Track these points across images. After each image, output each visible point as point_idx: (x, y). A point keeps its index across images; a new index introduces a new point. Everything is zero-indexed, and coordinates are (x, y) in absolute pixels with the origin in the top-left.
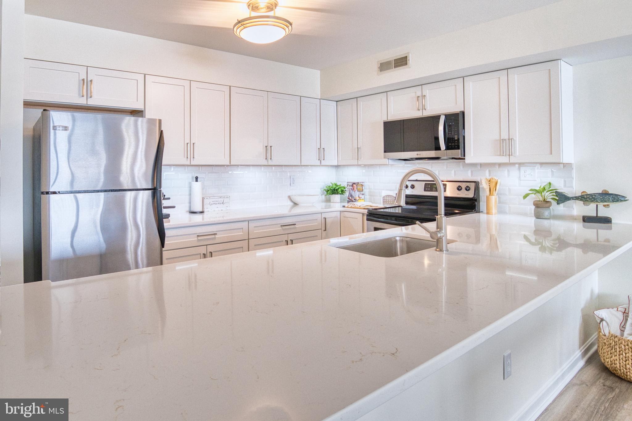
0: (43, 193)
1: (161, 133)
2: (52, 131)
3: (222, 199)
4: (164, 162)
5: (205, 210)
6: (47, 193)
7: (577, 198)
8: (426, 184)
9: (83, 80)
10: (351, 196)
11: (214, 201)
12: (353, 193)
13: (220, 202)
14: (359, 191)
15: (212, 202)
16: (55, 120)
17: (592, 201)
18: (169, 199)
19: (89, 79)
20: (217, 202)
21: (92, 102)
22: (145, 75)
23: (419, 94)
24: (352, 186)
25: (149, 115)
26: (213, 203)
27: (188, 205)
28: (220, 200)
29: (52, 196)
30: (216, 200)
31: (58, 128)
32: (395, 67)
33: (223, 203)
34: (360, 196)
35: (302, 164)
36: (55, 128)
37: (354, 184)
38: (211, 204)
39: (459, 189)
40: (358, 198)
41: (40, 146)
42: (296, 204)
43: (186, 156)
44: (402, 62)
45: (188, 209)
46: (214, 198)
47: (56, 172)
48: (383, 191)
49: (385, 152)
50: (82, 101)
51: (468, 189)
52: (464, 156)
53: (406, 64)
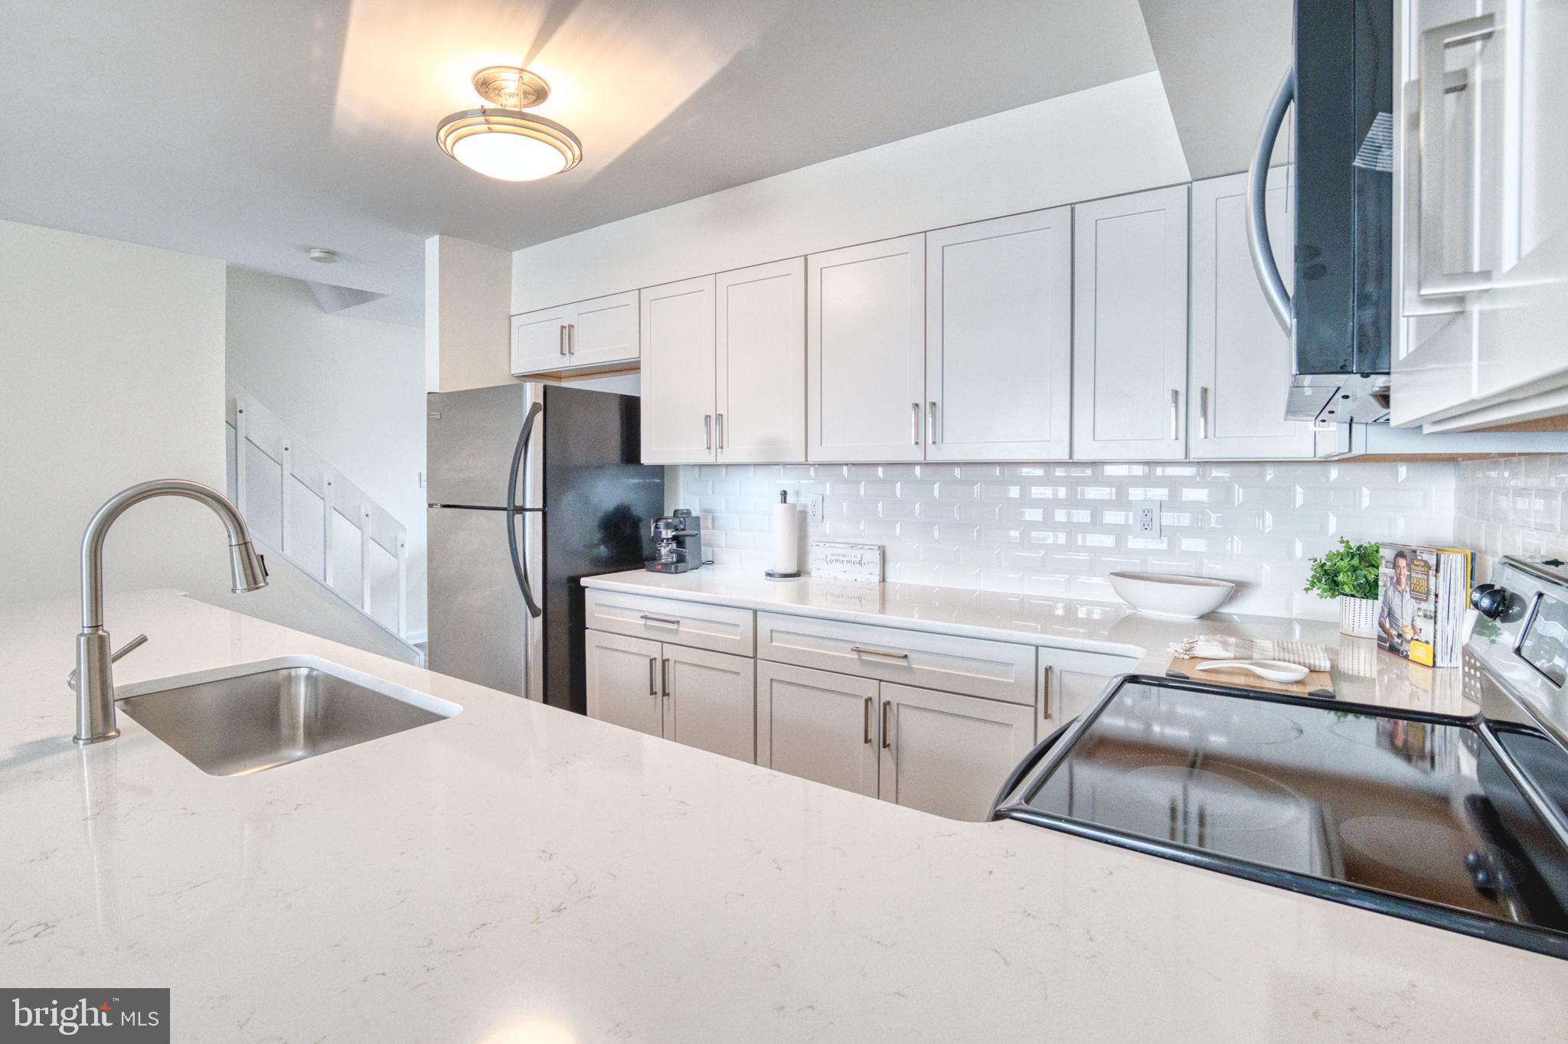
3: (859, 552)
9: (565, 327)
10: (1389, 614)
11: (837, 555)
12: (1396, 602)
13: (853, 559)
14: (1415, 593)
15: (833, 555)
19: (570, 324)
20: (845, 559)
21: (574, 363)
22: (640, 290)
24: (1394, 564)
26: (834, 558)
28: (852, 552)
30: (843, 553)
33: (860, 562)
37: (1401, 554)
38: (828, 560)
43: (706, 445)
46: (835, 547)
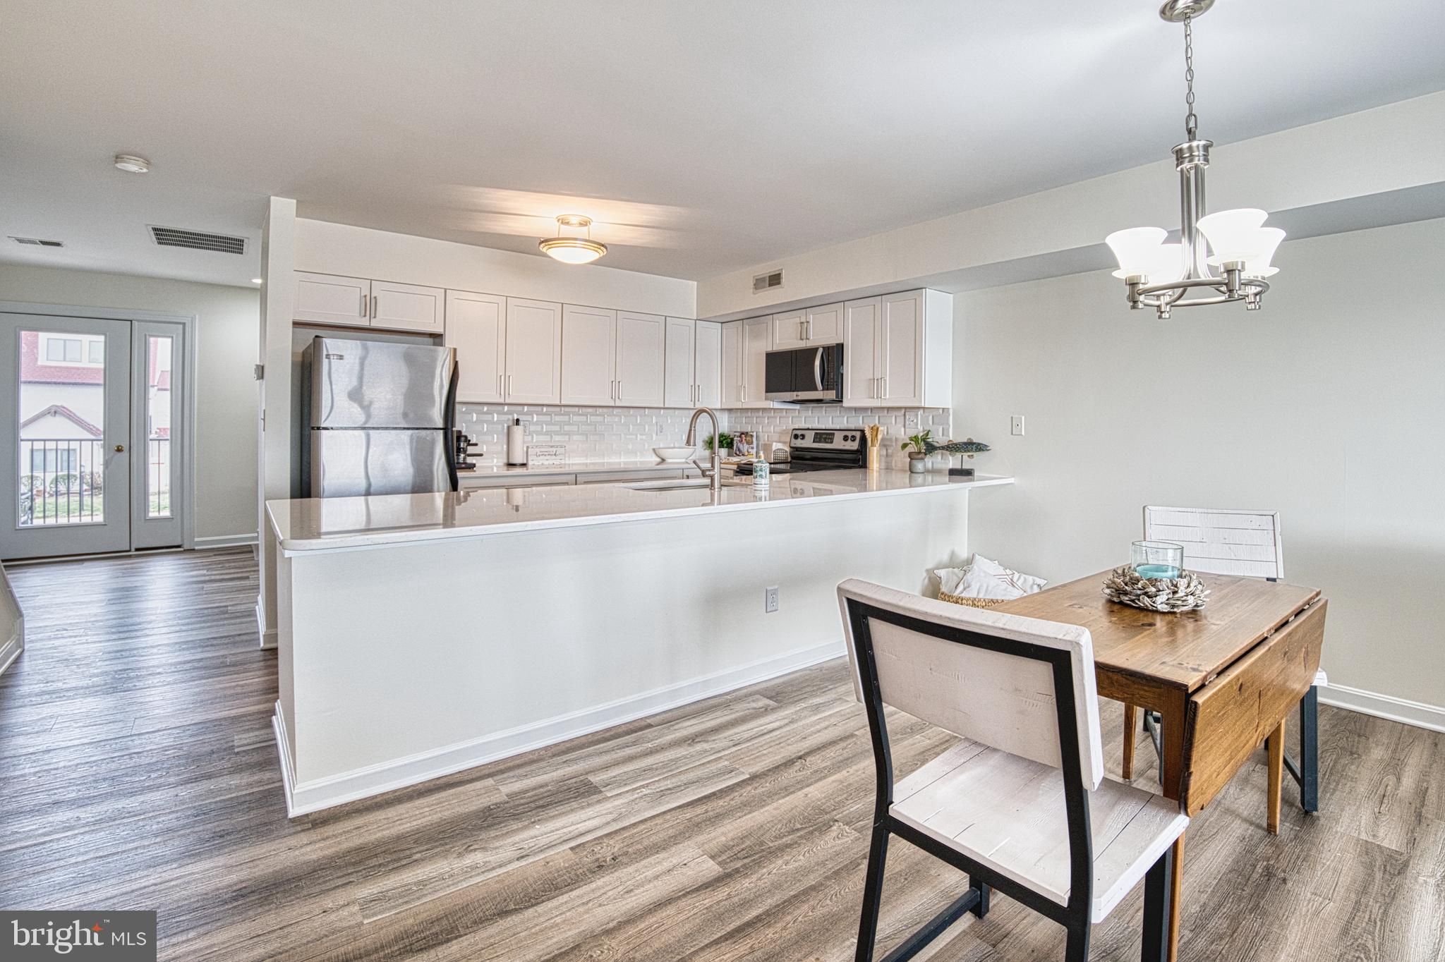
0: (313, 428)
1: (456, 364)
2: (325, 361)
3: (554, 449)
4: (458, 399)
5: (530, 463)
6: (318, 428)
7: (943, 448)
8: (816, 433)
9: (365, 296)
10: (739, 450)
11: (542, 452)
12: (741, 446)
13: (551, 453)
14: (748, 443)
15: (540, 452)
16: (329, 348)
17: (957, 451)
18: (476, 445)
19: (373, 296)
20: (547, 454)
21: (375, 324)
22: (446, 290)
23: (803, 320)
24: (740, 437)
25: (449, 342)
27: (505, 456)
28: (551, 449)
29: (323, 432)
30: (546, 451)
31: (332, 357)
32: (770, 285)
33: (555, 455)
34: (750, 450)
35: (666, 406)
36: (328, 356)
37: (743, 434)
38: (538, 455)
39: (846, 438)
40: (746, 454)
41: (310, 377)
42: (663, 460)
43: (499, 392)
44: (775, 280)
45: (505, 461)
46: (543, 448)
47: (330, 405)
48: (774, 444)
49: (767, 392)
50: (364, 322)
51: (854, 439)
52: (842, 398)
53: (779, 283)
